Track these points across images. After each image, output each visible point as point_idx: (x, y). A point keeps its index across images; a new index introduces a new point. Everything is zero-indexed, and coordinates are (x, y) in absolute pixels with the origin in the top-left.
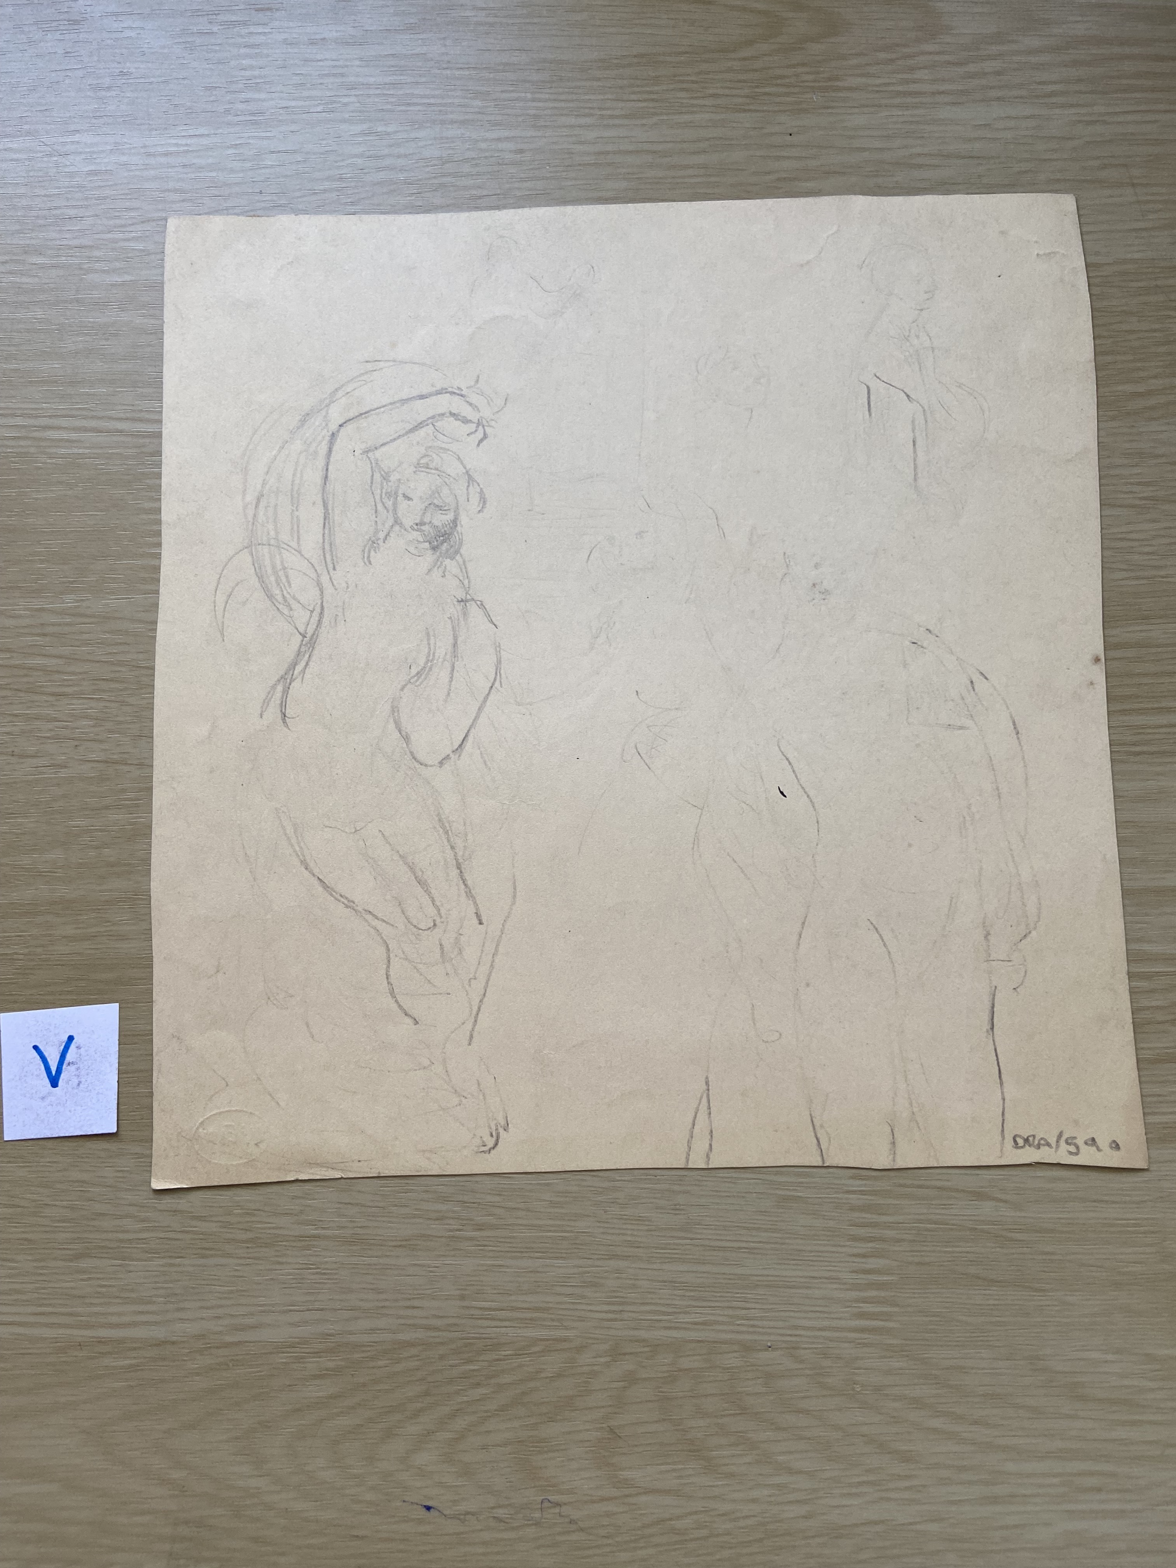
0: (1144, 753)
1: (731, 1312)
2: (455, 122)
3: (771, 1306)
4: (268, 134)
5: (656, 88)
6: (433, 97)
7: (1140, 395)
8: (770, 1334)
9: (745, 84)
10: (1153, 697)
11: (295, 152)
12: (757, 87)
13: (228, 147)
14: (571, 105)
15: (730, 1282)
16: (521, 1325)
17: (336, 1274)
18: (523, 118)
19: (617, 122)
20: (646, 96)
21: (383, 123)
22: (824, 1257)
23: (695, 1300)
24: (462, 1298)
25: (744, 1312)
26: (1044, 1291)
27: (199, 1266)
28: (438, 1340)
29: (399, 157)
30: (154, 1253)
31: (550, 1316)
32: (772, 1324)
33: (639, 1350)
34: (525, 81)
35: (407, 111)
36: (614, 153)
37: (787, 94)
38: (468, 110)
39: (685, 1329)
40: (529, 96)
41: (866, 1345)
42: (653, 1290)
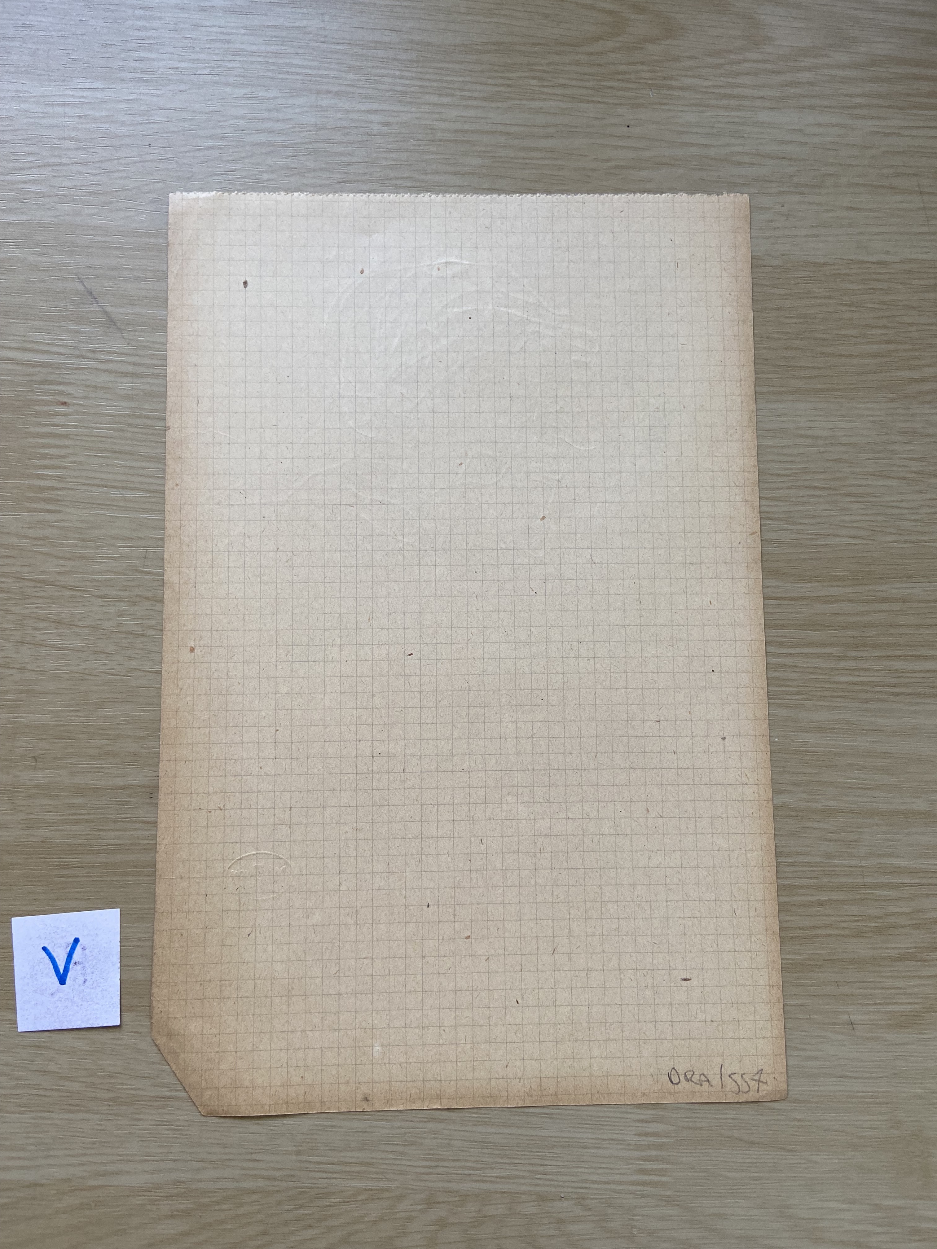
0: (901, 694)
1: (531, 1168)
2: (330, 93)
3: (566, 1164)
4: (158, 92)
5: (511, 75)
6: (310, 68)
7: (916, 380)
8: (563, 1187)
9: (591, 77)
10: (912, 646)
11: (182, 110)
12: (601, 80)
13: (121, 101)
14: (435, 84)
15: (532, 1142)
16: (349, 1177)
17: (187, 1130)
18: (391, 93)
19: (475, 103)
20: (500, 81)
21: (264, 88)
22: (613, 1122)
23: (501, 1158)
24: (298, 1153)
25: (542, 1168)
26: (795, 1151)
28: (276, 1189)
29: (278, 121)
31: (374, 1170)
32: (565, 1178)
33: (450, 1199)
34: (395, 59)
35: (287, 79)
36: (472, 132)
37: (628, 89)
38: (341, 82)
39: (491, 1182)
40: (397, 73)
41: (644, 1196)
42: (464, 1149)
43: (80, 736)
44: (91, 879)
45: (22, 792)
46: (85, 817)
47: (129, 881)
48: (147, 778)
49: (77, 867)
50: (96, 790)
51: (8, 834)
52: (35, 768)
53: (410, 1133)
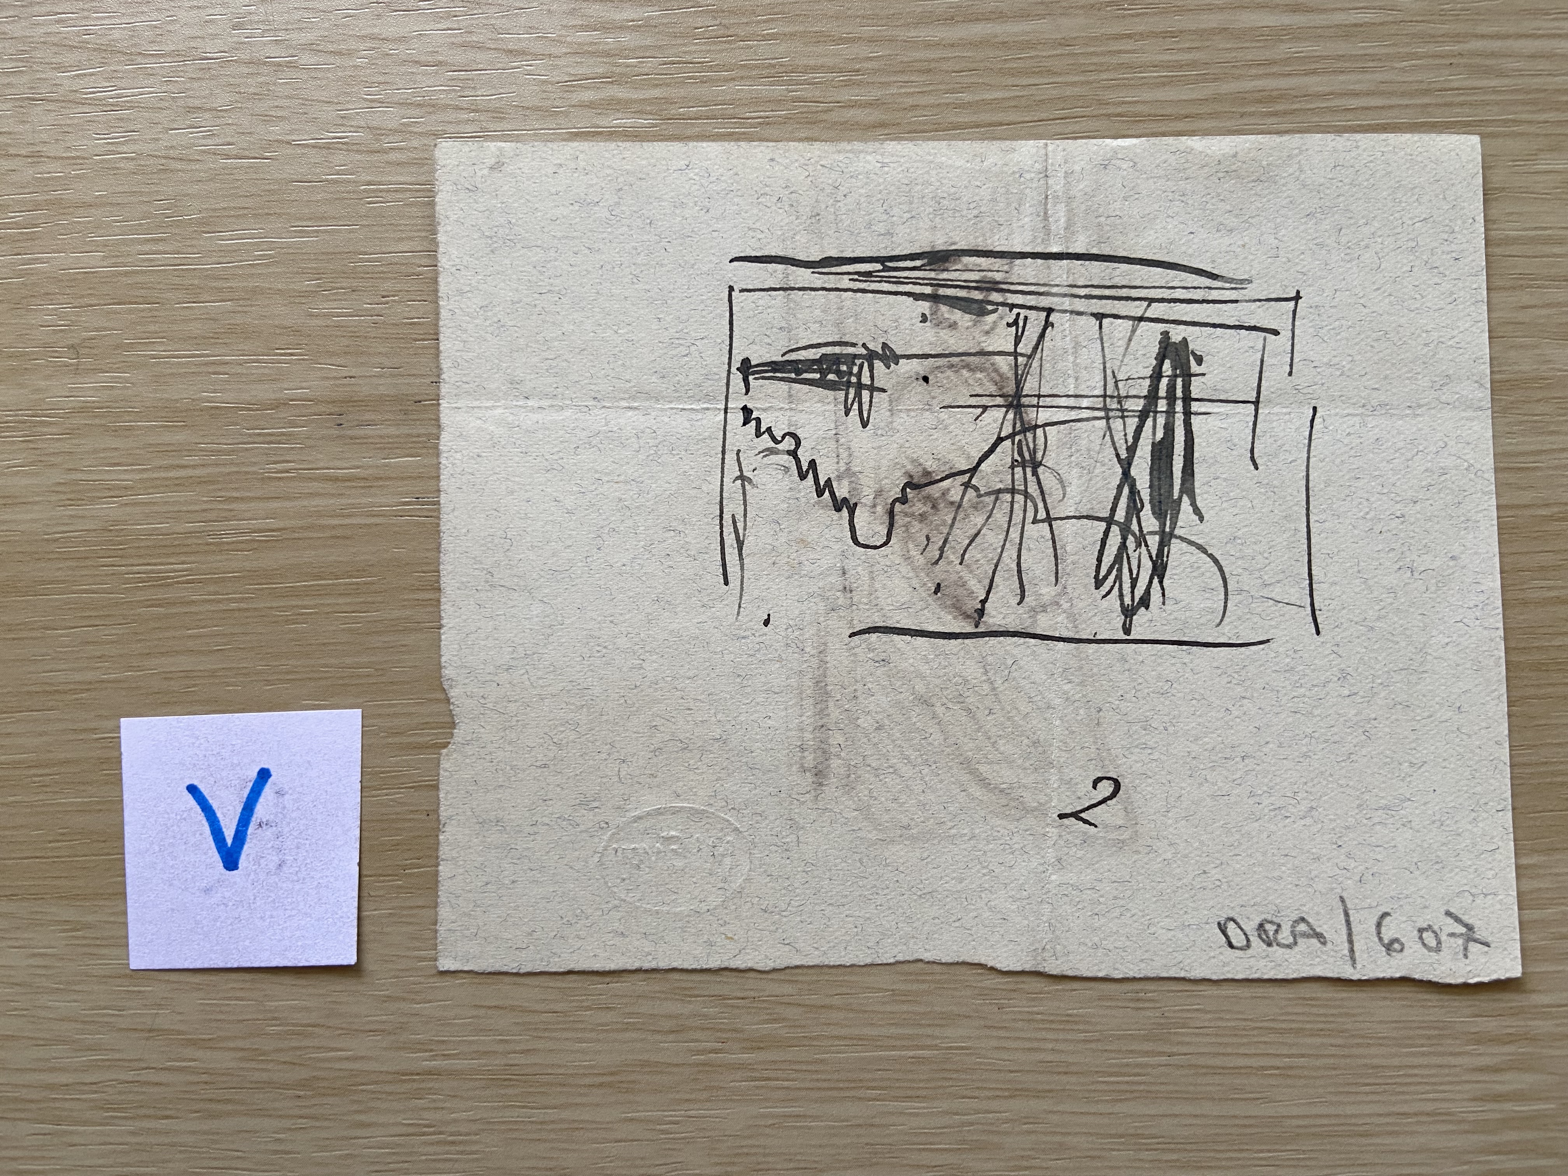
15: (1248, 1131)
17: (476, 1142)
27: (205, 1133)
30: (114, 1110)
42: (1096, 1153)
43: (169, 295)
44: (222, 607)
45: (51, 423)
46: (198, 472)
47: (305, 607)
48: (327, 383)
49: (188, 582)
50: (215, 412)
51: (29, 516)
52: (77, 370)
53: (972, 1124)
